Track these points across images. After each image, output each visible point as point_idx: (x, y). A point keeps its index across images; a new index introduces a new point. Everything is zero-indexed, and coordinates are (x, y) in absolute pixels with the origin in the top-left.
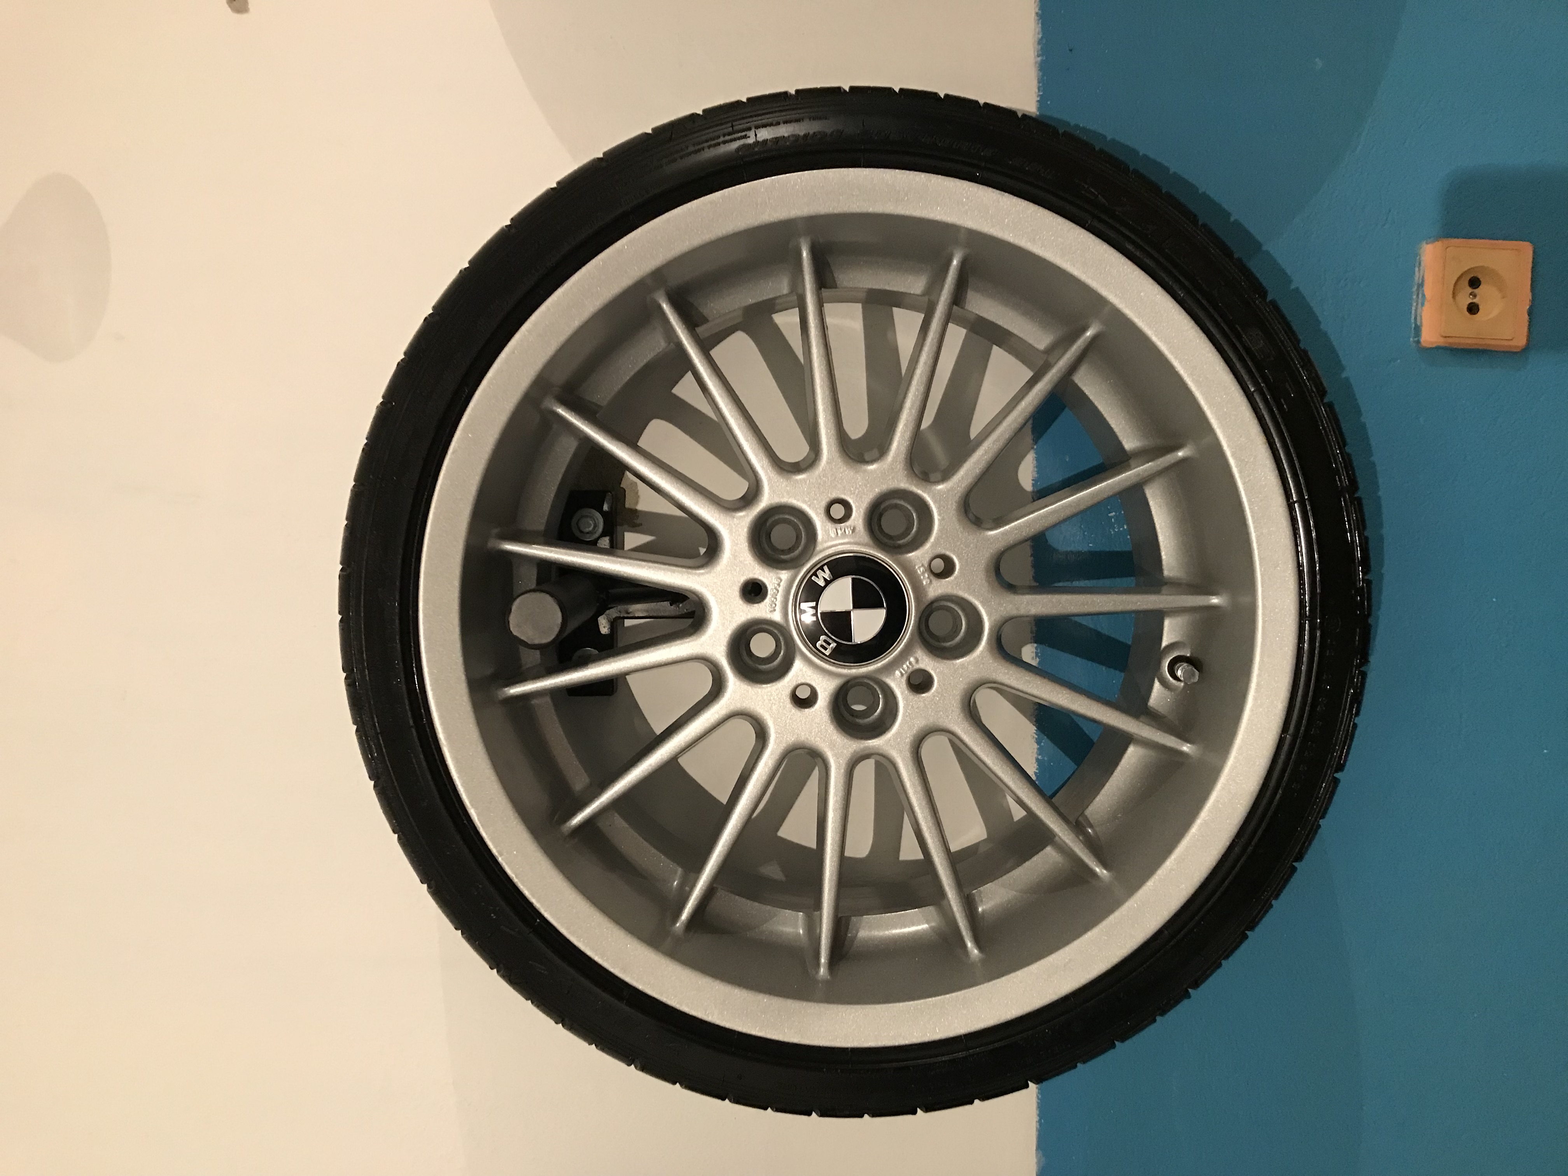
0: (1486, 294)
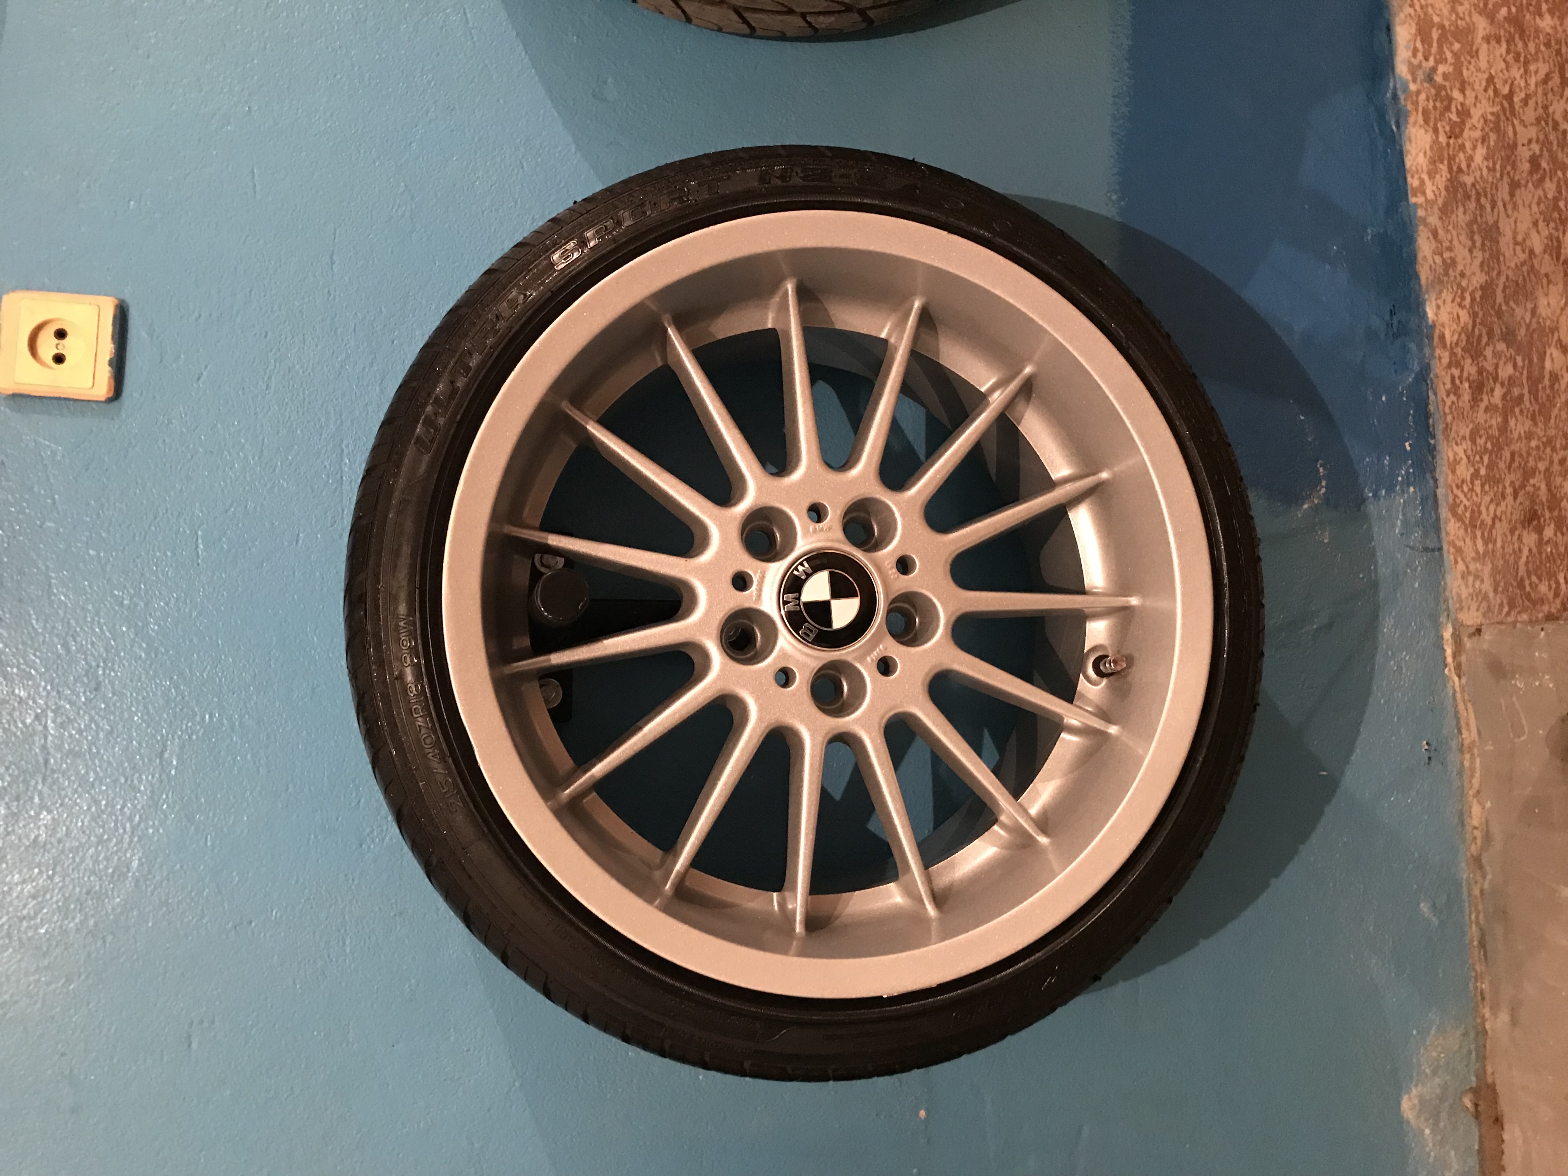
0: (70, 345)
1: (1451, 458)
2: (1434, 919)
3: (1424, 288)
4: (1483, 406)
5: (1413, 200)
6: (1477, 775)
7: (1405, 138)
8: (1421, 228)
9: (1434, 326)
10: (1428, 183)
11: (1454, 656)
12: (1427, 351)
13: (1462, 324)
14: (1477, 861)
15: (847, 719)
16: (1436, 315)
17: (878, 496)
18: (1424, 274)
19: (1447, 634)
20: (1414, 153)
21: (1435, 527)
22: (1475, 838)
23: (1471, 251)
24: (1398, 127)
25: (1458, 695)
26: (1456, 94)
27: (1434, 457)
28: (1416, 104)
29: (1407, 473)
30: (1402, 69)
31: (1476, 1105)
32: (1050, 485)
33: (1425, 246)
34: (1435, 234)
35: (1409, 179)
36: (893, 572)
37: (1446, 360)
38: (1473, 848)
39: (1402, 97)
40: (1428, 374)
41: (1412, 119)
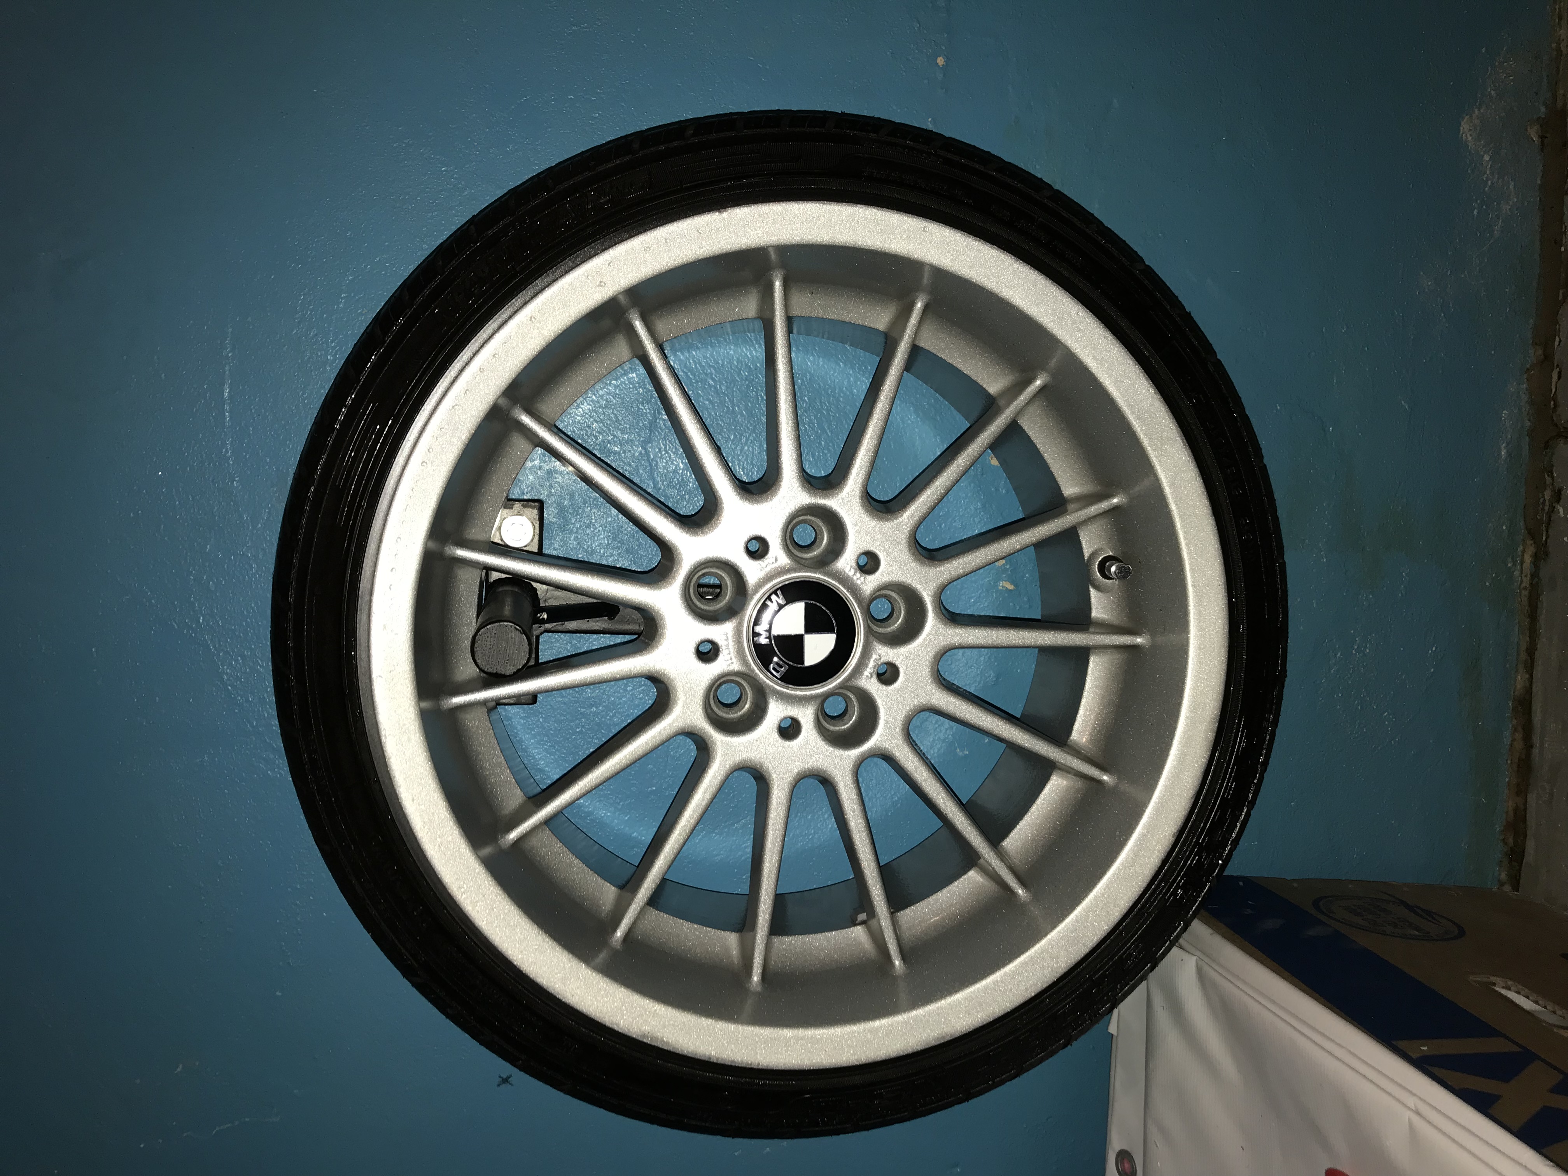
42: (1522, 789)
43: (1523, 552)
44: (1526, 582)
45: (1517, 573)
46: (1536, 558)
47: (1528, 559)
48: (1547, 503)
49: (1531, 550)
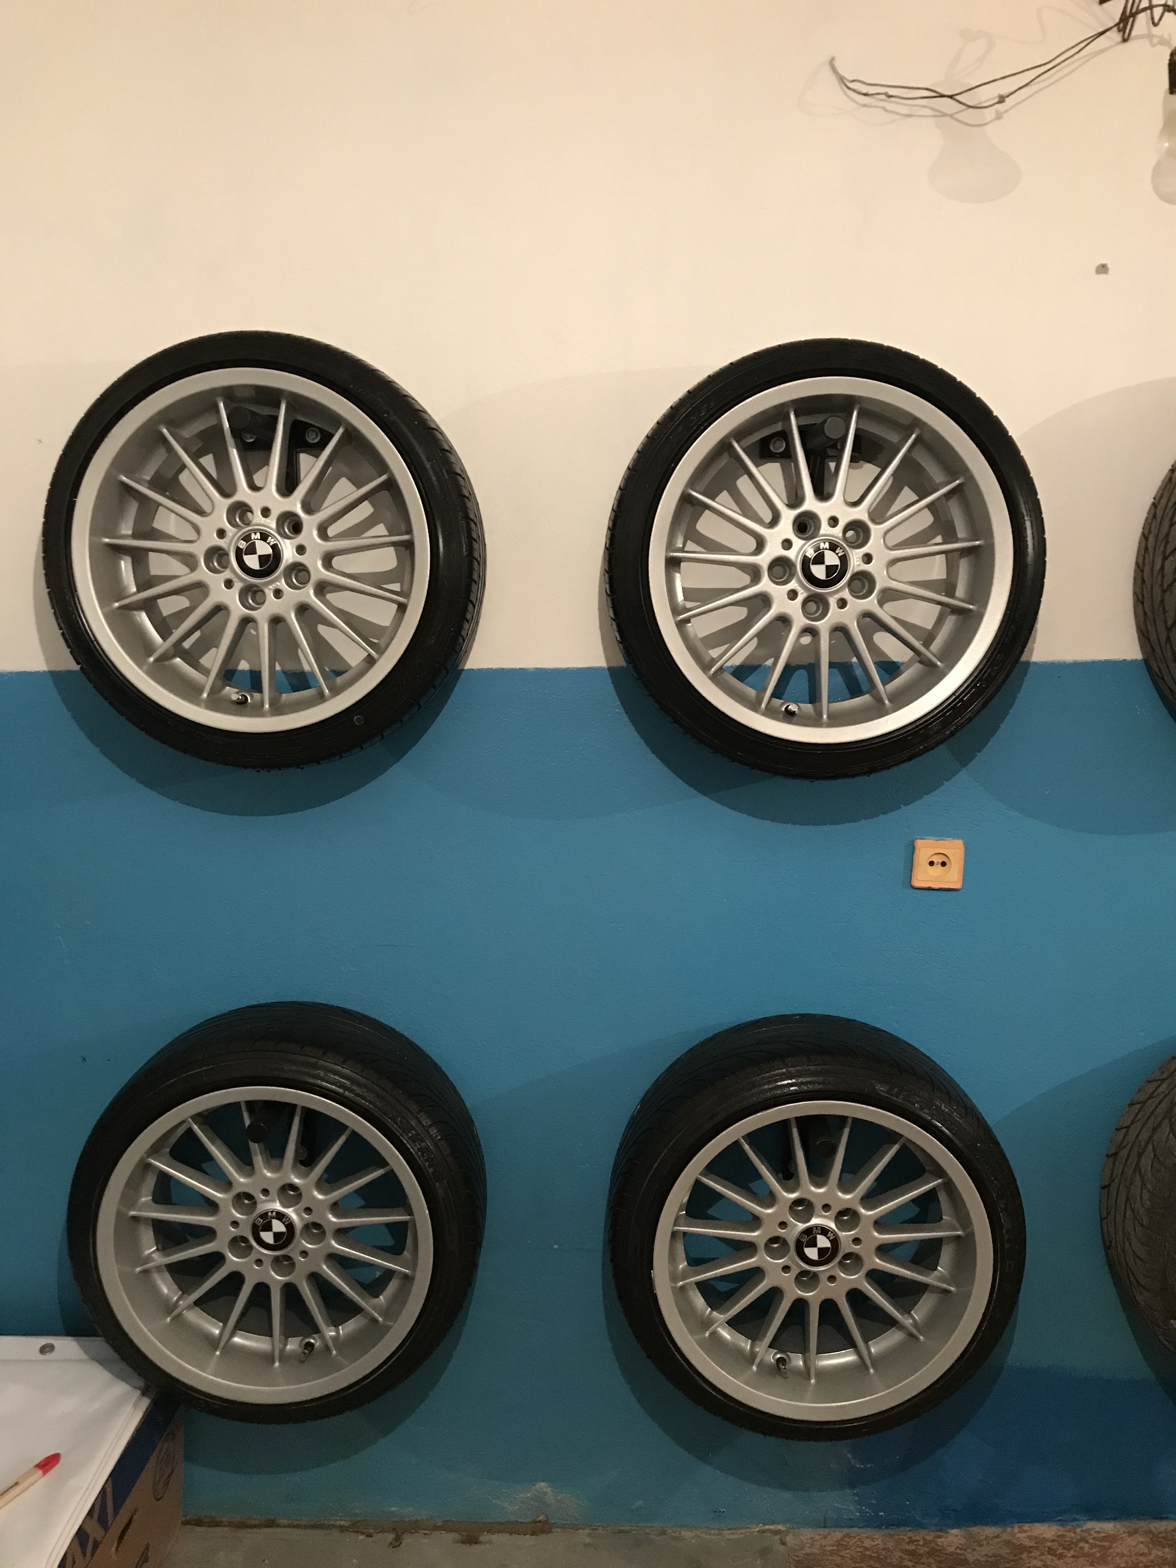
0: (938, 869)
1: (875, 1537)
2: (634, 1507)
3: (968, 1529)
4: (903, 1555)
5: (1016, 1526)
6: (707, 1537)
7: (1051, 1523)
8: (1000, 1530)
9: (947, 1533)
10: (1025, 1535)
11: (769, 1530)
12: (933, 1528)
13: (947, 1548)
14: (663, 1533)
15: (764, 1252)
16: (952, 1535)
17: (863, 1269)
18: (975, 1530)
19: (780, 1527)
20: (1042, 1528)
21: (838, 1525)
22: (675, 1532)
23: (986, 1555)
24: (1057, 1521)
25: (748, 1530)
26: (1072, 1553)
27: (875, 1527)
28: (1069, 1531)
29: (868, 1512)
30: (1090, 1525)
31: (540, 1522)
32: (866, 1341)
33: (990, 1531)
34: (997, 1537)
35: (1027, 1525)
36: (829, 1274)
37: (928, 1538)
38: (670, 1531)
39: (1074, 1524)
40: (921, 1528)
41: (1061, 1528)
42: (230, 1524)
43: (346, 1521)
44: (332, 1522)
45: (335, 1518)
46: (341, 1527)
47: (342, 1523)
48: (367, 1530)
49: (347, 1524)
